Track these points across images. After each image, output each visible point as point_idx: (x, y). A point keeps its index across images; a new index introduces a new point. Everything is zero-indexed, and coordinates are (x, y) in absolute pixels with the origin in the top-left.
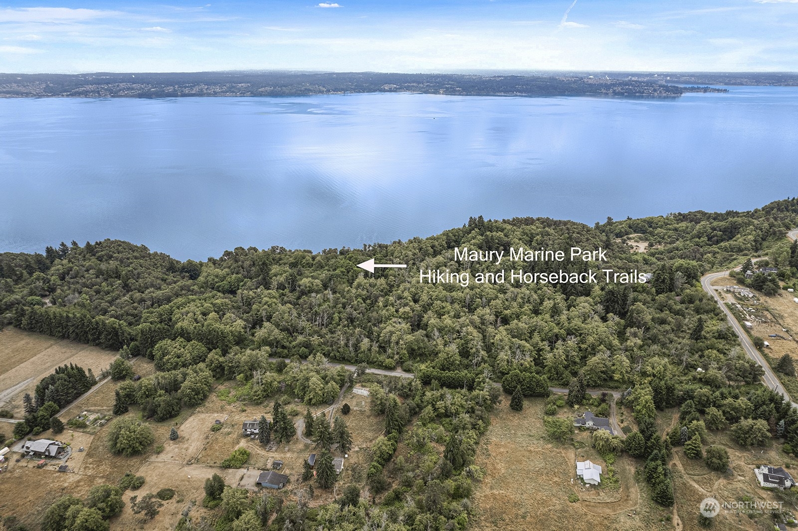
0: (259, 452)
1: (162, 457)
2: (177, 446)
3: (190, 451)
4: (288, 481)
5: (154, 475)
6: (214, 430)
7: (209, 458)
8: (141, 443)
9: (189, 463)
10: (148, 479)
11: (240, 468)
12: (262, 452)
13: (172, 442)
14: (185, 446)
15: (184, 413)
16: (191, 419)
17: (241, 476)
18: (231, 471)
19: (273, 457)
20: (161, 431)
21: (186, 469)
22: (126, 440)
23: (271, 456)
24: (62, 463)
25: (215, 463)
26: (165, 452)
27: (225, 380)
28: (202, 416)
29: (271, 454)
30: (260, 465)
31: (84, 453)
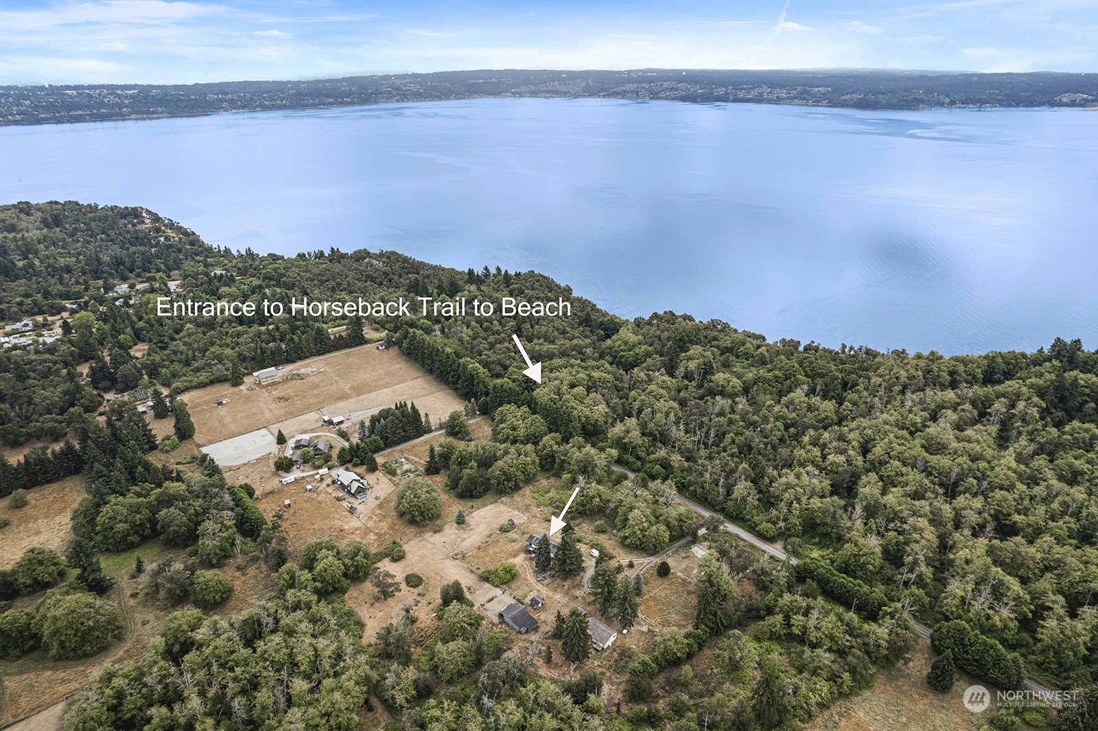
0: (529, 577)
1: (437, 539)
2: (458, 532)
3: (465, 543)
4: (536, 629)
5: (417, 554)
6: (503, 530)
7: (476, 561)
8: (422, 513)
9: (454, 558)
10: (409, 556)
11: (497, 586)
12: (531, 579)
13: (455, 525)
14: (464, 536)
15: (487, 497)
16: (490, 507)
17: (491, 597)
18: (487, 585)
19: (539, 591)
20: (454, 507)
21: (448, 561)
22: (409, 503)
23: (538, 588)
24: (355, 503)
25: (478, 568)
26: (441, 533)
27: (553, 475)
28: (503, 508)
29: (539, 587)
30: (519, 593)
31: (378, 502)
